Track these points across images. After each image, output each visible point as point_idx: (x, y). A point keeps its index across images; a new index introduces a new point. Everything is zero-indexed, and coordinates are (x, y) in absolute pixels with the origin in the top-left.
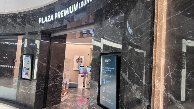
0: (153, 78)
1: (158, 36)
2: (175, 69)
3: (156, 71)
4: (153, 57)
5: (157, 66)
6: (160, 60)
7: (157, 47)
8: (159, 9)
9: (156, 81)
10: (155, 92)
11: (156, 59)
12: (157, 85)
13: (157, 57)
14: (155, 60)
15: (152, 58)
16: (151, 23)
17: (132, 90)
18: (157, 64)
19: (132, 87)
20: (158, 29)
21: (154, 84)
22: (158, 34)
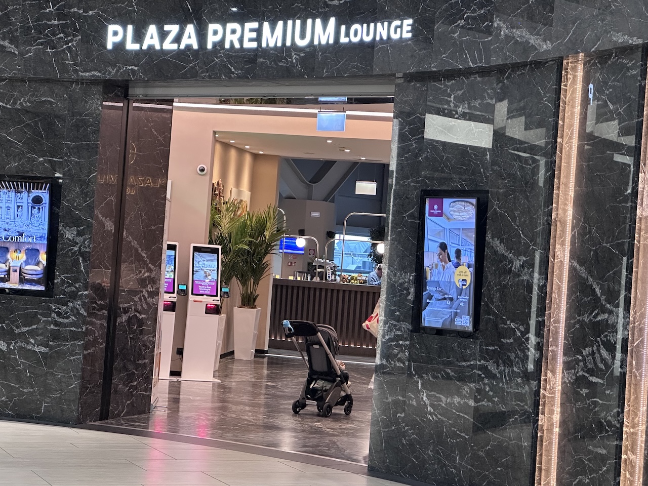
0: (552, 241)
1: (562, 168)
2: (581, 224)
3: (558, 230)
4: (554, 205)
5: (560, 221)
6: (565, 211)
7: (561, 187)
8: (567, 120)
9: (557, 246)
10: (555, 265)
11: (559, 208)
12: (558, 253)
13: (560, 206)
14: (557, 210)
15: (551, 207)
16: (551, 146)
17: (515, 268)
18: (559, 216)
19: (515, 263)
20: (563, 157)
21: (554, 252)
22: (562, 164)
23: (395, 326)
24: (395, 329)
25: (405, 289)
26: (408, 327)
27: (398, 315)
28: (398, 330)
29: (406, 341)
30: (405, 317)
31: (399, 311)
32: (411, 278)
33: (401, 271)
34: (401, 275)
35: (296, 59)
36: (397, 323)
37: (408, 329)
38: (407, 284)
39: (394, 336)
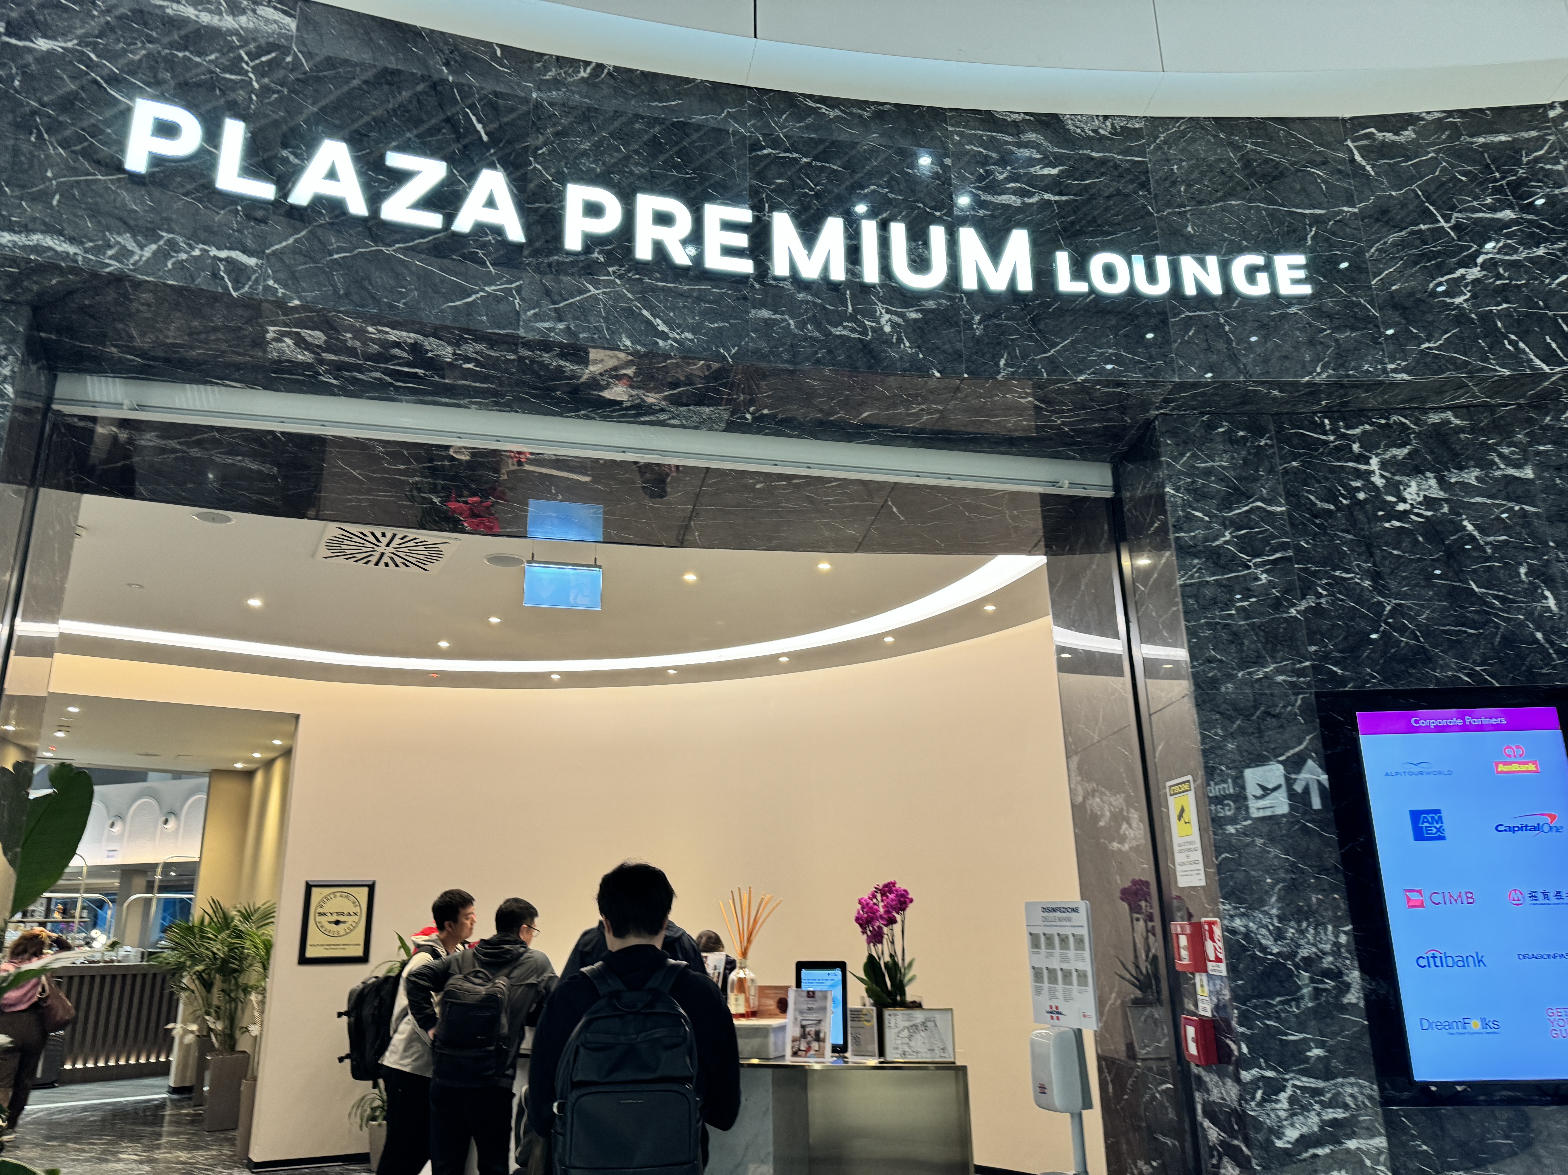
23: (1316, 1092)
24: (1321, 1103)
25: (1327, 974)
26: (1368, 1091)
27: (1319, 1058)
28: (1333, 1103)
29: (1373, 1136)
30: (1348, 1061)
31: (1321, 1045)
32: (1343, 939)
33: (1299, 923)
34: (1302, 932)
35: (894, 325)
36: (1320, 1084)
37: (1370, 1098)
38: (1330, 959)
39: (1321, 1128)
